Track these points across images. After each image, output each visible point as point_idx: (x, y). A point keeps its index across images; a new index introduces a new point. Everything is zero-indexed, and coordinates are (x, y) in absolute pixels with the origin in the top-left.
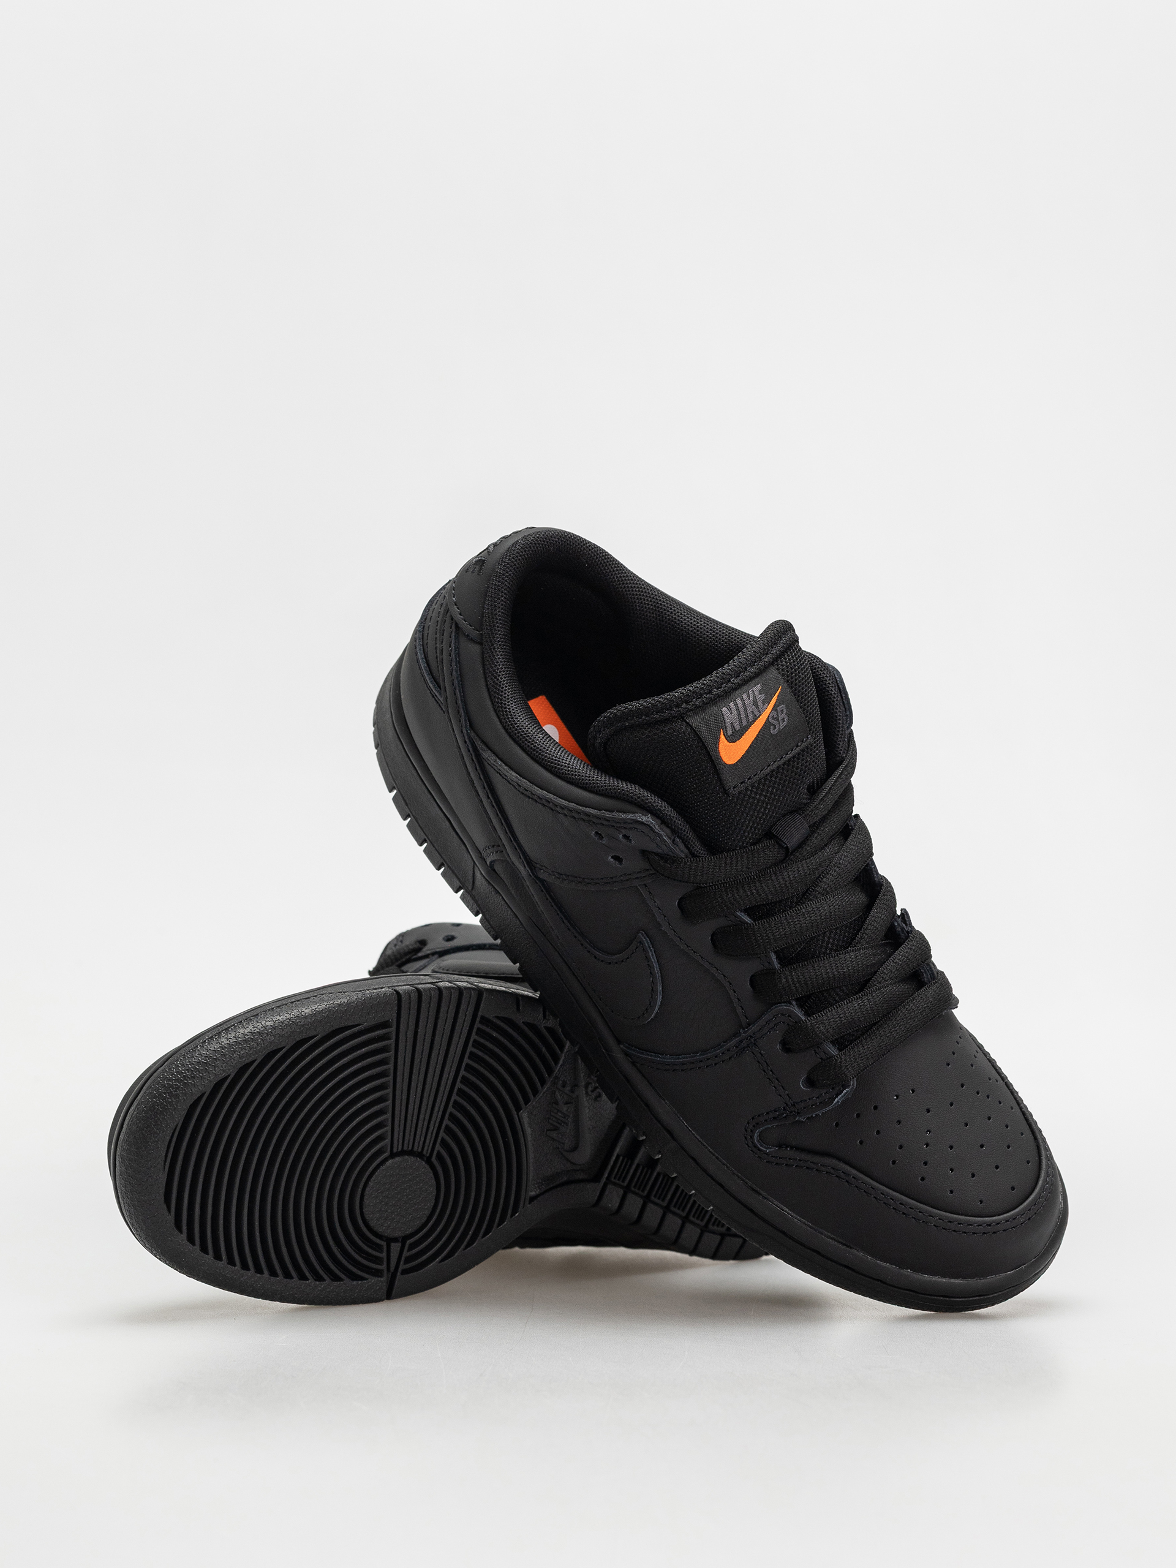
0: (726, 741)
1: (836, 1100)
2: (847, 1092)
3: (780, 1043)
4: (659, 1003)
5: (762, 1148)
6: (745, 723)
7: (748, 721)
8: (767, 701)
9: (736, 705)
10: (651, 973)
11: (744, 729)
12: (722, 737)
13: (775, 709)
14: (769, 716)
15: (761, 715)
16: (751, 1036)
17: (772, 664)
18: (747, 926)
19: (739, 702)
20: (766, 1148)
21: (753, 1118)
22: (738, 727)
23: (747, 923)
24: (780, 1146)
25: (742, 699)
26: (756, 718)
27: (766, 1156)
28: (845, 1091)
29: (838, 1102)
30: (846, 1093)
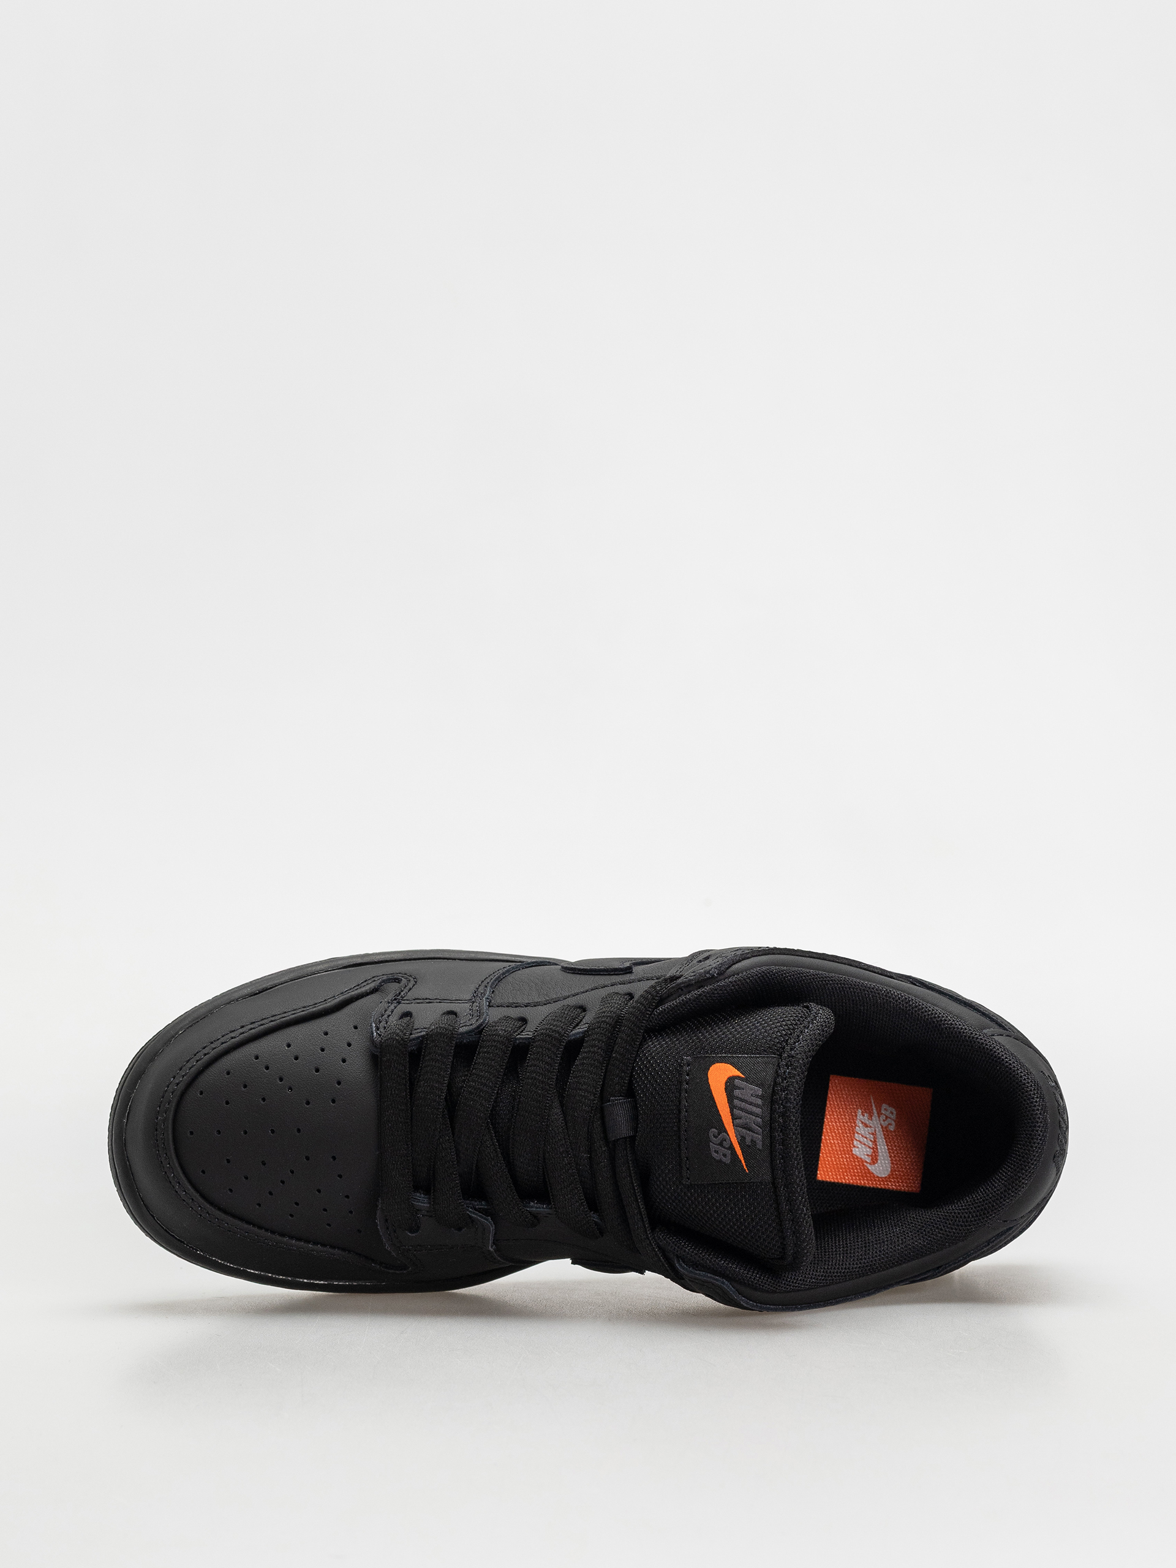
0: (731, 1075)
6: (736, 1102)
7: (735, 1107)
8: (742, 1141)
9: (757, 1106)
11: (731, 1098)
12: (738, 1073)
13: (731, 1148)
14: (728, 1135)
15: (734, 1125)
17: (774, 1178)
19: (758, 1111)
22: (737, 1092)
25: (757, 1116)
26: (734, 1117)
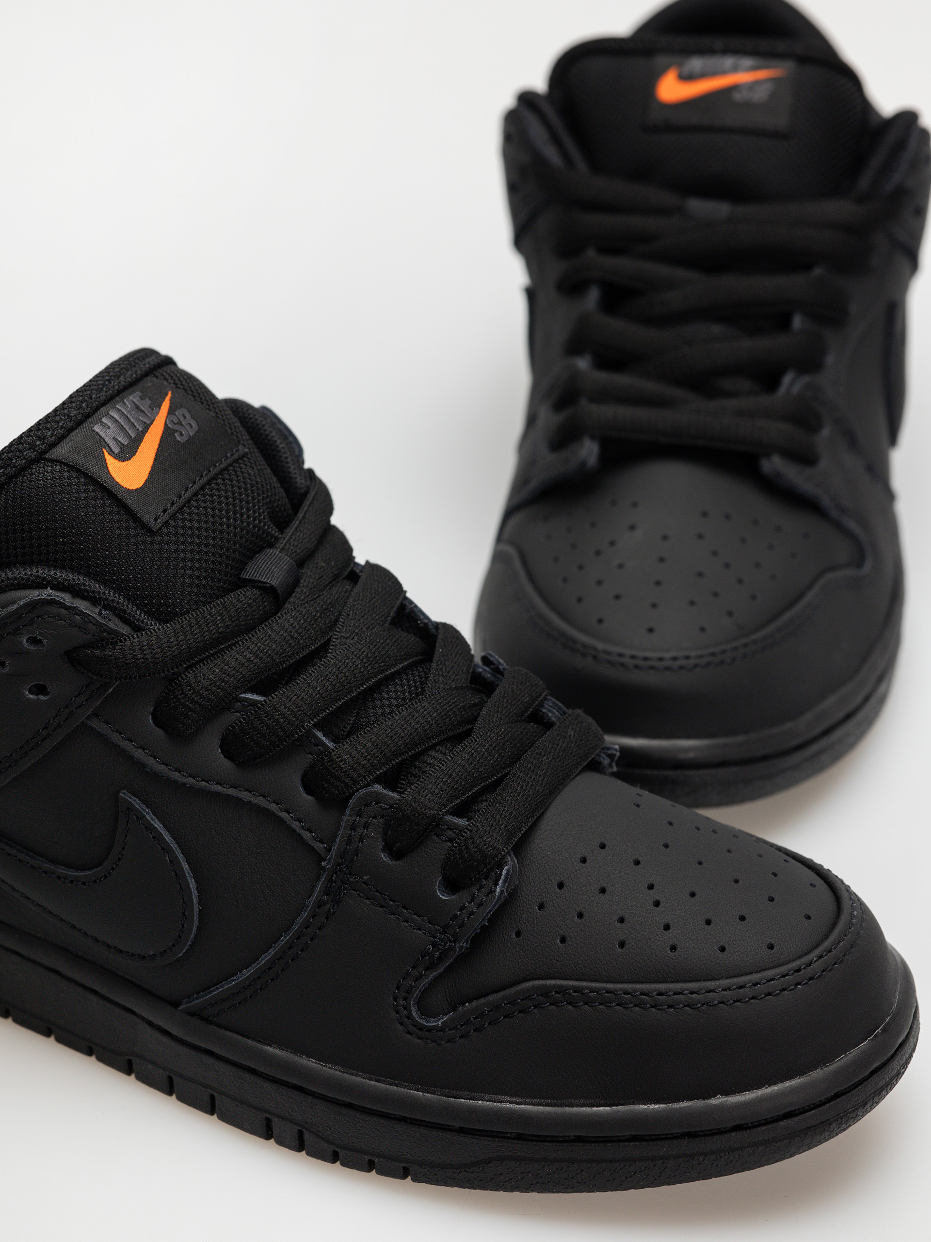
0: (116, 462)
1: (498, 890)
2: (508, 870)
3: (383, 850)
4: (195, 894)
5: (431, 1025)
6: (134, 435)
7: (138, 431)
8: (156, 407)
9: (112, 418)
10: (163, 849)
11: (137, 442)
12: (108, 458)
14: (166, 422)
15: (154, 422)
16: (340, 865)
18: (262, 705)
19: (114, 414)
20: (436, 1022)
21: (398, 988)
22: (126, 441)
23: (260, 702)
24: (454, 1009)
25: (118, 410)
26: (148, 427)
27: (441, 1033)
28: (504, 872)
29: (502, 892)
30: (507, 874)
